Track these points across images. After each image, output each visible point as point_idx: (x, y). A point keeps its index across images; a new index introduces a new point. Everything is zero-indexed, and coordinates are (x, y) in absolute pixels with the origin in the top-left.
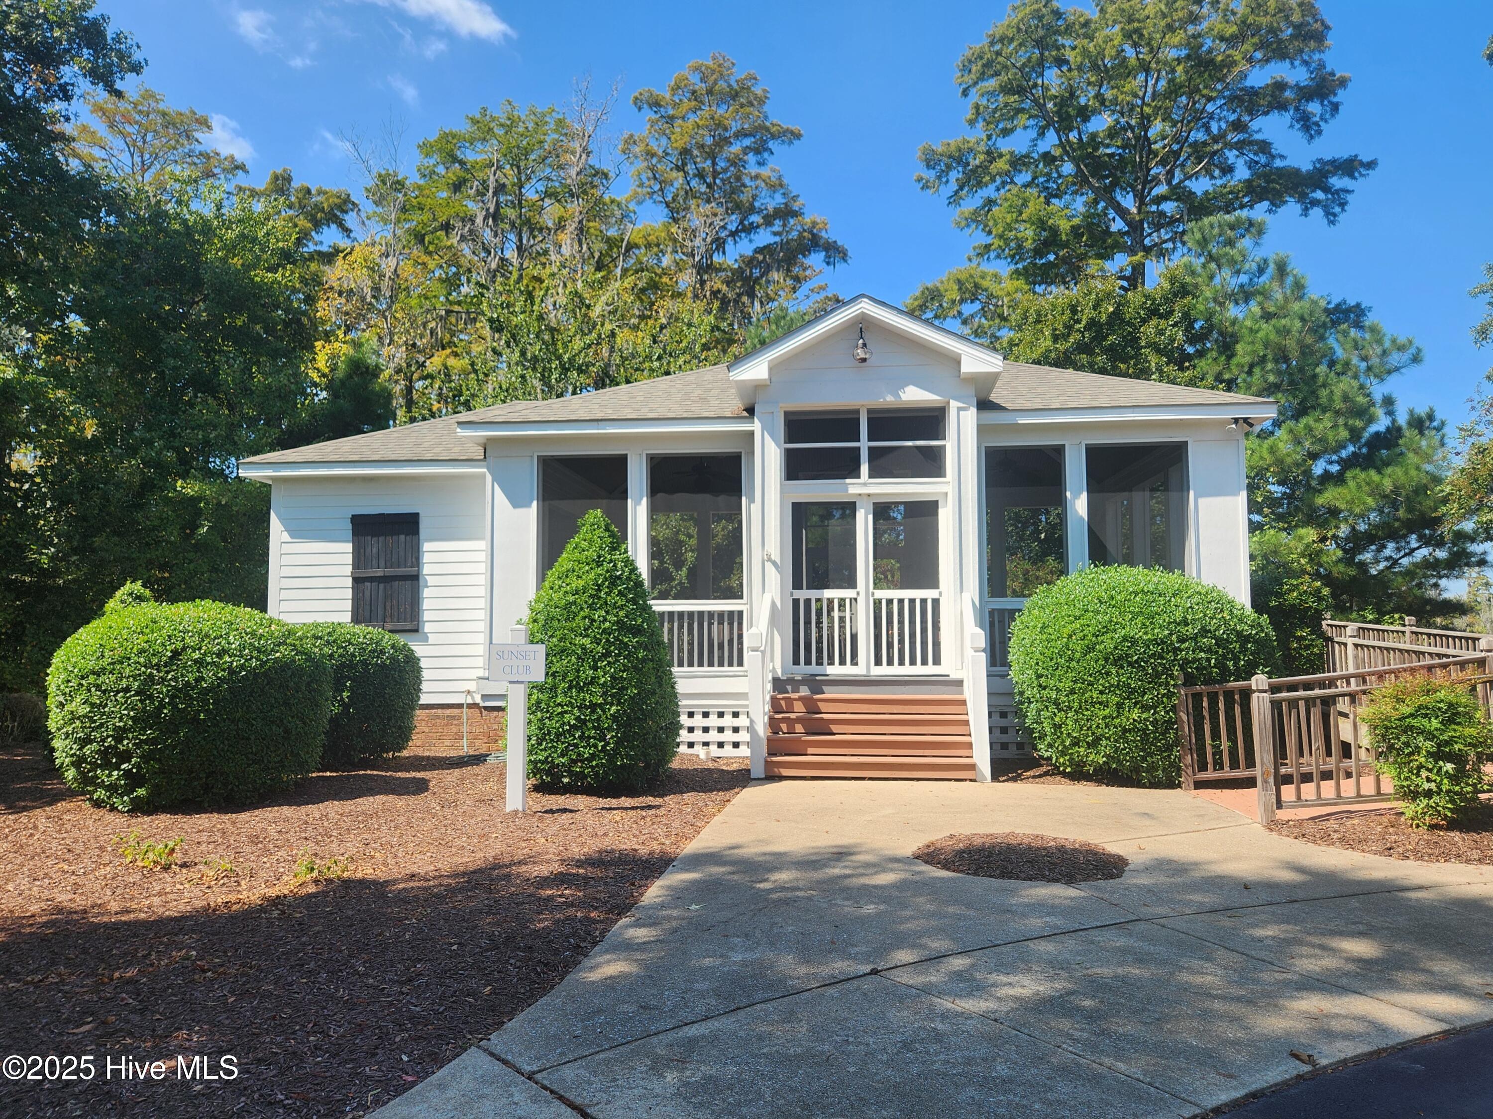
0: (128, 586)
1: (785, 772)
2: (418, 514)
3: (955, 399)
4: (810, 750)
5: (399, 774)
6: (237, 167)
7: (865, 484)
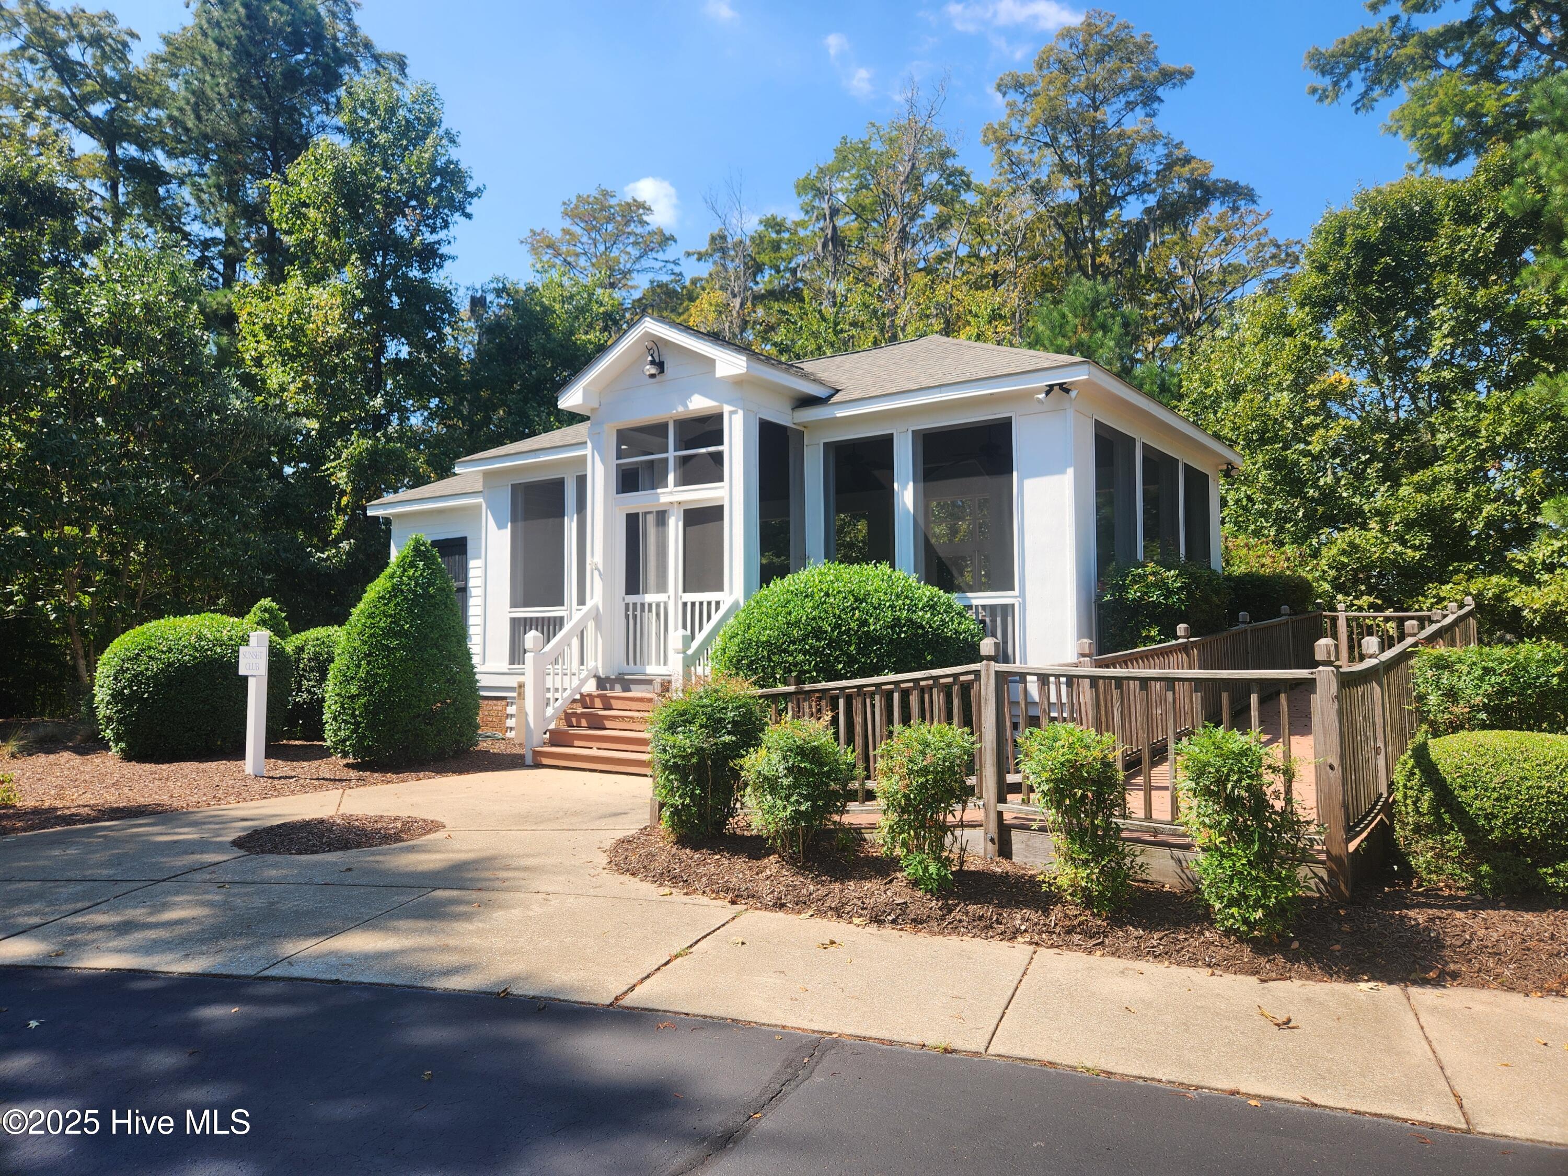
0: (266, 602)
1: (545, 761)
2: (465, 538)
3: (729, 403)
4: (576, 743)
5: (292, 742)
6: (668, 239)
7: (671, 493)
